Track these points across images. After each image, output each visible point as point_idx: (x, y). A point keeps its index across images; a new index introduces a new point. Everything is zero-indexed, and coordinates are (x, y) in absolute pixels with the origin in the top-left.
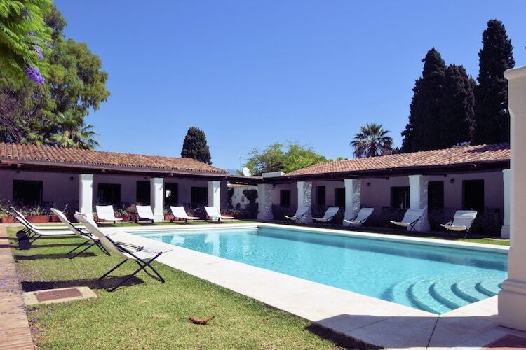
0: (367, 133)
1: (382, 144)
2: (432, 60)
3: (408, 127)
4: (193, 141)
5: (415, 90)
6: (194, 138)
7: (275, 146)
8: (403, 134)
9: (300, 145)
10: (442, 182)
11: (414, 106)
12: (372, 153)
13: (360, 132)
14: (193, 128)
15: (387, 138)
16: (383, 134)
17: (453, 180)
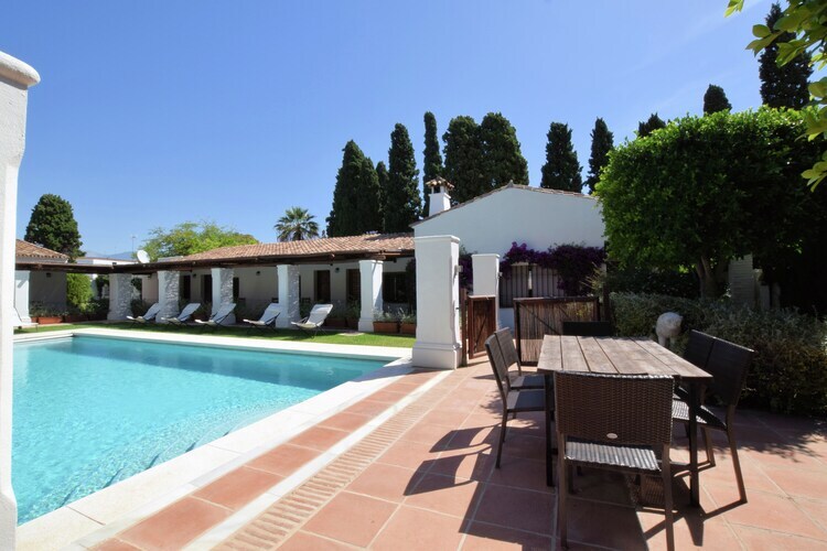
0: (292, 217)
1: (309, 229)
2: (351, 152)
3: (332, 213)
4: (48, 213)
5: (338, 178)
6: (50, 209)
7: (187, 226)
8: (327, 220)
9: (219, 225)
10: (329, 271)
11: (337, 194)
12: (298, 236)
13: (285, 215)
14: (49, 196)
15: (313, 223)
16: (309, 218)
17: (338, 269)
